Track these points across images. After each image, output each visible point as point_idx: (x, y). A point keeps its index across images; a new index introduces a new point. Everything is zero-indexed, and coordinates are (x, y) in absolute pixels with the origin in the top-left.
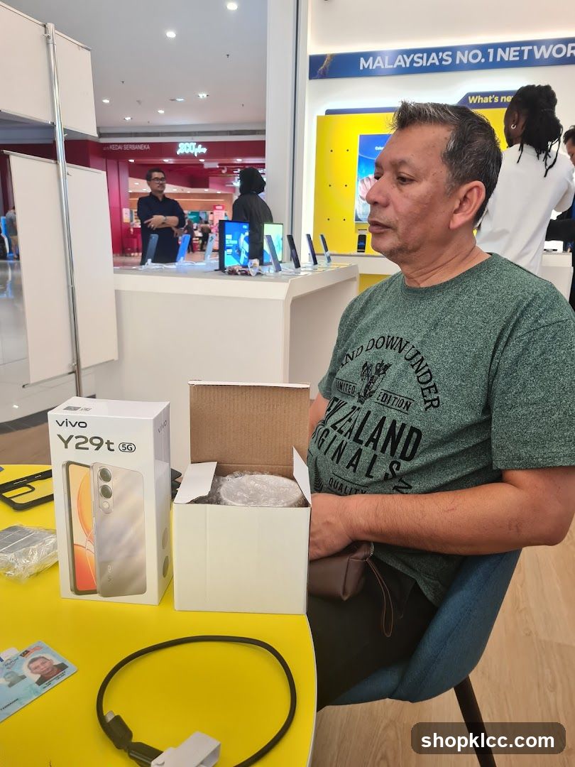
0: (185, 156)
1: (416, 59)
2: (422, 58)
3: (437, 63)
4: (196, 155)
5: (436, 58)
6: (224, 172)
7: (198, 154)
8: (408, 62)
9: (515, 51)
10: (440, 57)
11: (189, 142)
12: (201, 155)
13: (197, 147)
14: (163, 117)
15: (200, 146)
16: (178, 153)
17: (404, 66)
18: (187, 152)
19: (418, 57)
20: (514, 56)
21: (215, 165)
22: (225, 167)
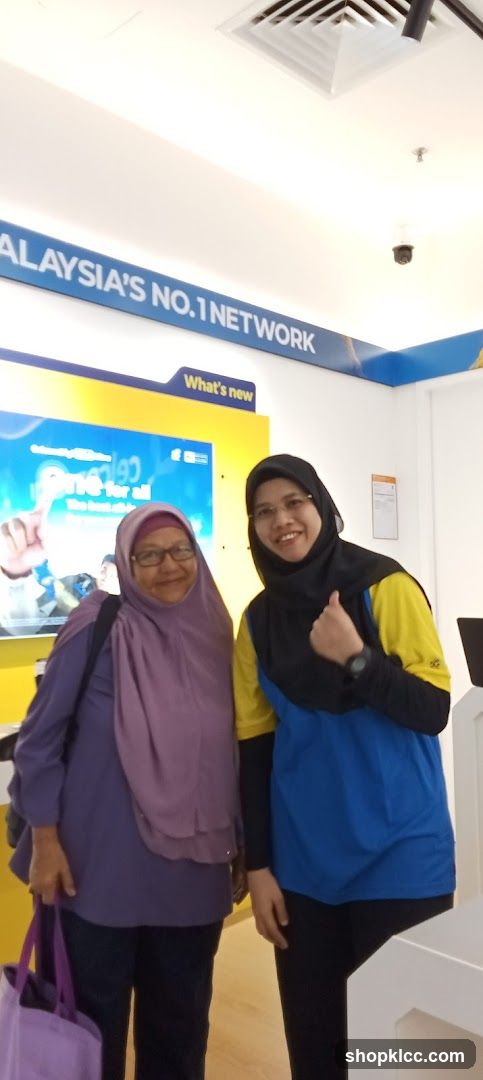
1: (82, 269)
2: (94, 271)
3: (122, 293)
5: (118, 280)
8: (69, 268)
9: (233, 314)
10: (126, 283)
17: (59, 274)
19: (87, 268)
20: (233, 323)
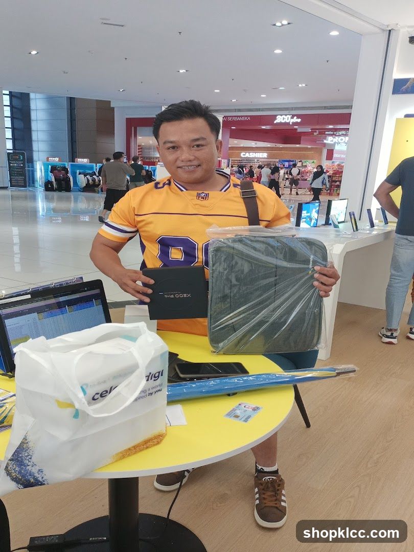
0: (281, 124)
4: (291, 124)
6: (315, 134)
7: (293, 123)
11: (286, 115)
12: (296, 124)
13: (292, 118)
14: (264, 99)
15: (295, 117)
16: (275, 122)
18: (283, 121)
21: (308, 129)
22: (317, 131)
